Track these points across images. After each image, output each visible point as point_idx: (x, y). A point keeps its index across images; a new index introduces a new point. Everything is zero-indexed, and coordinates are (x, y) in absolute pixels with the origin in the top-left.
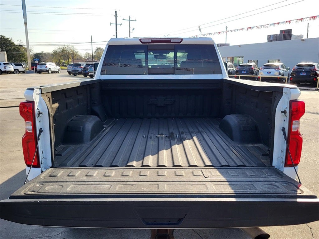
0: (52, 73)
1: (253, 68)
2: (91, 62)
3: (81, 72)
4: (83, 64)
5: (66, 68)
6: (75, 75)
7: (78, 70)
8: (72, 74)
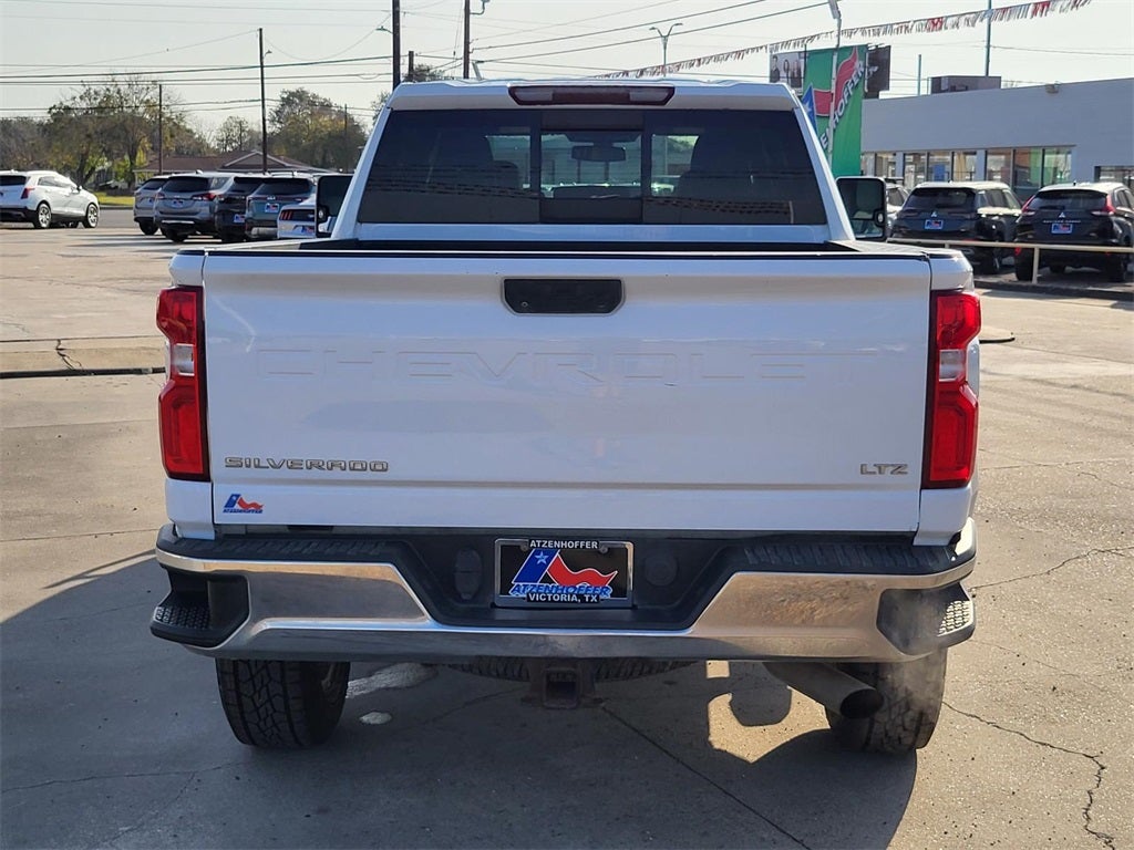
0: (52, 225)
1: (1108, 210)
2: (258, 167)
3: (211, 221)
4: (223, 181)
5: (131, 201)
6: (176, 234)
7: (192, 209)
8: (159, 232)
